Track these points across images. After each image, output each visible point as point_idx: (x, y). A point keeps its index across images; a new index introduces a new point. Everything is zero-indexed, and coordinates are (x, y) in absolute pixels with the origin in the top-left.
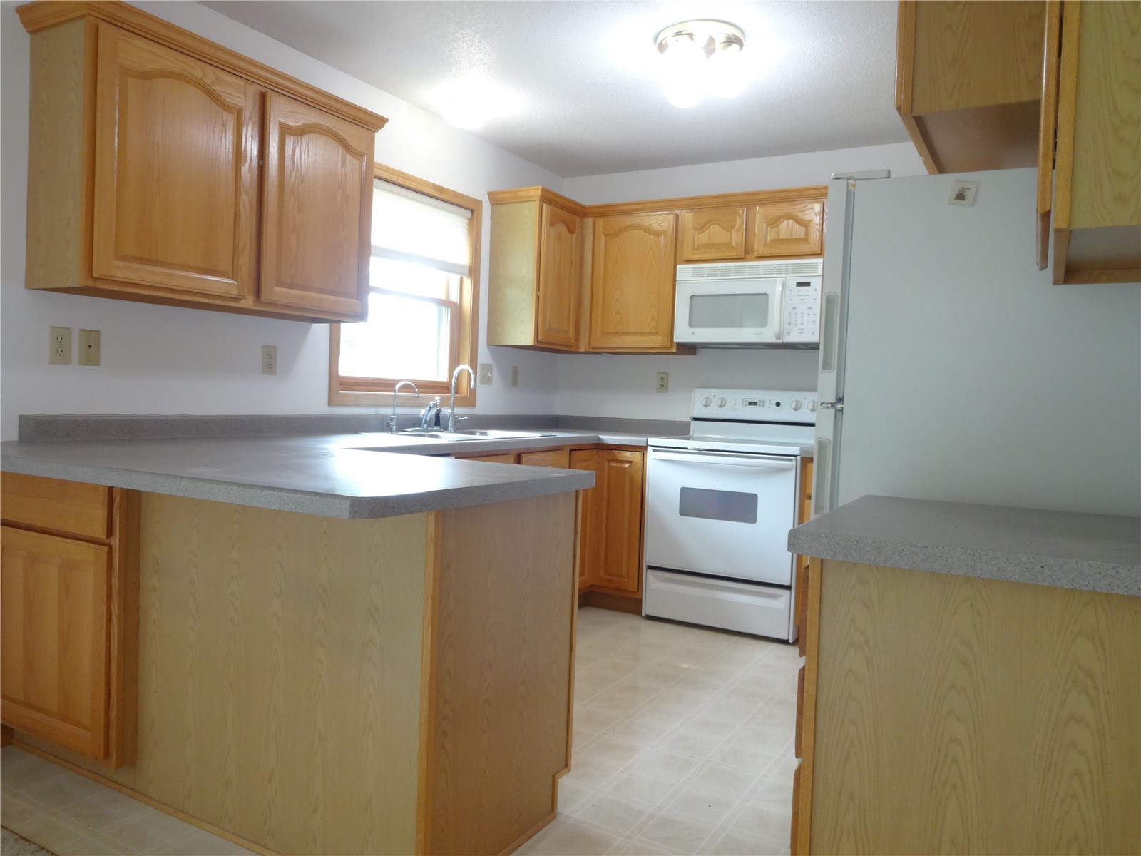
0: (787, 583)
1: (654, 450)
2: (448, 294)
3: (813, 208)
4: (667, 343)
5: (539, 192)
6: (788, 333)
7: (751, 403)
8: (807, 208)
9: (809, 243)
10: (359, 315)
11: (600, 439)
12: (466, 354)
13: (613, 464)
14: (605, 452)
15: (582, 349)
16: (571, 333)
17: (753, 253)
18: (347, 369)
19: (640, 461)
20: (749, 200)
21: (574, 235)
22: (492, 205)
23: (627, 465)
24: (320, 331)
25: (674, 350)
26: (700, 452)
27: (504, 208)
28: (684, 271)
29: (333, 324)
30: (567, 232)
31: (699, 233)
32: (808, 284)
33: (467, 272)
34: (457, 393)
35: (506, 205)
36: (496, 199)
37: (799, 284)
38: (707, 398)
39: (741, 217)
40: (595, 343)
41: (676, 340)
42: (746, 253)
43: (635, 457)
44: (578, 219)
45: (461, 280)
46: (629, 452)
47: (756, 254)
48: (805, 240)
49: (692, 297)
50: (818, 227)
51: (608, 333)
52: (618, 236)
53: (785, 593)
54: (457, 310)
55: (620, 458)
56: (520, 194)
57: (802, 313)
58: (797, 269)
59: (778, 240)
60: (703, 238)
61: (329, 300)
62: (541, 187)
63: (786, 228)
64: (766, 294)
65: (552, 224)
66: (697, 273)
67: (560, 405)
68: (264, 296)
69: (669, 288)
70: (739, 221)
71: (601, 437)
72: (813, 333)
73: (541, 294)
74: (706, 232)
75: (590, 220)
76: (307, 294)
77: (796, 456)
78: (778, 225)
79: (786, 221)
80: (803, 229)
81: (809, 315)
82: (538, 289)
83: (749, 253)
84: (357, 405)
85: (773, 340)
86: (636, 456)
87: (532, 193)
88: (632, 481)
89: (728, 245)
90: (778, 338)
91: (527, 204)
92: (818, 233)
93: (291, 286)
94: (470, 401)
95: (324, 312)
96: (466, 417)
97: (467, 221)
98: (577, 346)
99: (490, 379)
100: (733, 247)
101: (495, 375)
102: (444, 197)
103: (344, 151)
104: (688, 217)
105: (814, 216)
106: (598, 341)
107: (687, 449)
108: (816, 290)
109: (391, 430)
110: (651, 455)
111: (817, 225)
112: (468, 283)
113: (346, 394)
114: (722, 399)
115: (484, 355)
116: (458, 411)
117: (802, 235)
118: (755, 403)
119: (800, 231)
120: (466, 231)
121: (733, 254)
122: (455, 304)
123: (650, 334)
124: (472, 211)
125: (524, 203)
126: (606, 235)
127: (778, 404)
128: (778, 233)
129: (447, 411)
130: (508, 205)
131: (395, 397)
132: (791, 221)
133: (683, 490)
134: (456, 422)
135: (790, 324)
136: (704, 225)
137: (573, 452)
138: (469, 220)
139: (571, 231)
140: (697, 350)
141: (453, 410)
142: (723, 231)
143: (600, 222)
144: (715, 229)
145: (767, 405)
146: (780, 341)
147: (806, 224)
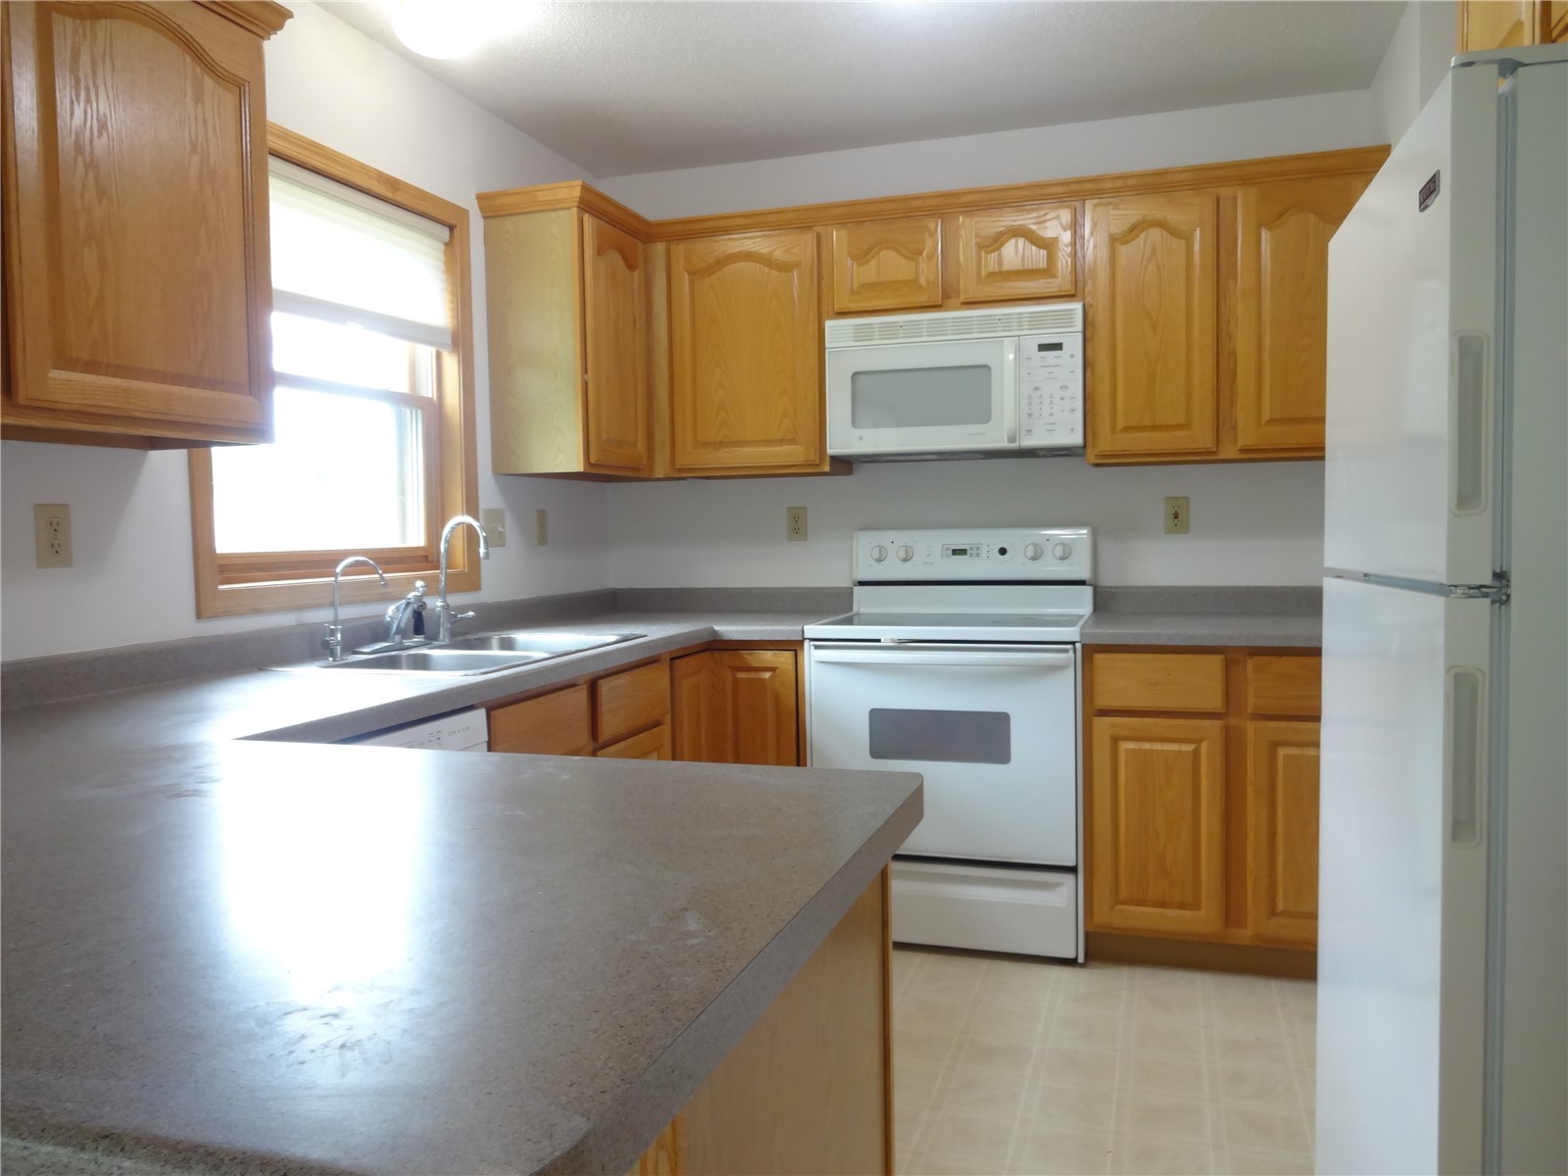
0: (1071, 863)
1: (816, 647)
2: (414, 382)
3: (1058, 217)
4: (813, 456)
5: (577, 193)
6: (1029, 431)
7: (955, 552)
8: (1048, 217)
9: (1055, 277)
10: (250, 429)
11: (715, 632)
12: (458, 496)
13: (741, 675)
14: (725, 654)
15: (660, 474)
16: (641, 447)
17: (958, 296)
18: (229, 540)
19: (792, 668)
20: (946, 206)
21: (636, 273)
22: (485, 218)
23: (767, 675)
24: (166, 466)
25: (827, 469)
26: (903, 645)
27: (508, 225)
28: (837, 331)
29: (195, 450)
30: (625, 267)
31: (862, 265)
32: (1058, 347)
33: (449, 341)
34: (448, 567)
35: (513, 218)
36: (492, 207)
37: (1043, 347)
38: (881, 547)
39: (933, 234)
40: (683, 460)
41: (830, 451)
42: (944, 297)
43: (782, 660)
44: (640, 245)
45: (439, 356)
46: (770, 653)
47: (962, 299)
48: (1048, 271)
49: (855, 375)
50: (1069, 250)
51: (705, 445)
52: (713, 273)
53: (1069, 878)
54: (434, 414)
55: (755, 664)
56: (542, 196)
57: (1051, 396)
58: (1037, 321)
59: (1001, 273)
60: (869, 272)
61: (186, 399)
62: (580, 182)
63: (1013, 253)
64: (986, 367)
65: (600, 251)
66: (861, 334)
67: (618, 572)
68: (23, 395)
69: (813, 361)
70: (929, 242)
71: (717, 628)
72: (1072, 430)
73: (590, 378)
74: (873, 261)
75: (660, 248)
76: (134, 384)
77: (1073, 643)
78: (999, 248)
79: (1013, 241)
80: (1043, 253)
81: (1062, 399)
82: (585, 371)
83: (949, 297)
84: (257, 611)
85: (1003, 443)
86: (784, 659)
87: (562, 193)
88: (778, 701)
89: (913, 284)
90: (1012, 439)
91: (553, 215)
92: (1069, 260)
93: (92, 367)
94: (469, 579)
95: (176, 424)
96: (471, 613)
97: (442, 247)
98: (651, 468)
99: (501, 535)
100: (920, 287)
101: (510, 529)
102: (400, 198)
103: (198, 70)
104: (837, 236)
105: (1062, 231)
106: (690, 457)
107: (879, 641)
108: (1072, 356)
109: (332, 654)
110: (811, 656)
111: (1066, 246)
112: (451, 365)
113: (234, 591)
114: (906, 547)
115: (489, 493)
116: (455, 600)
117: (1043, 264)
118: (963, 552)
119: (1038, 257)
120: (443, 266)
121: (922, 299)
122: (429, 401)
123: (782, 441)
124: (451, 228)
125: (548, 214)
126: (691, 273)
127: (1003, 551)
128: (1000, 261)
129: (436, 603)
130: (518, 217)
131: (336, 586)
132: (1021, 241)
133: (877, 716)
134: (454, 621)
135: (1030, 415)
136: (869, 251)
137: (677, 662)
138: (446, 244)
139: (631, 265)
140: (855, 466)
141: (445, 601)
142: (904, 261)
143: (679, 250)
144: (889, 256)
145: (983, 552)
146: (1015, 445)
147: (1049, 245)
